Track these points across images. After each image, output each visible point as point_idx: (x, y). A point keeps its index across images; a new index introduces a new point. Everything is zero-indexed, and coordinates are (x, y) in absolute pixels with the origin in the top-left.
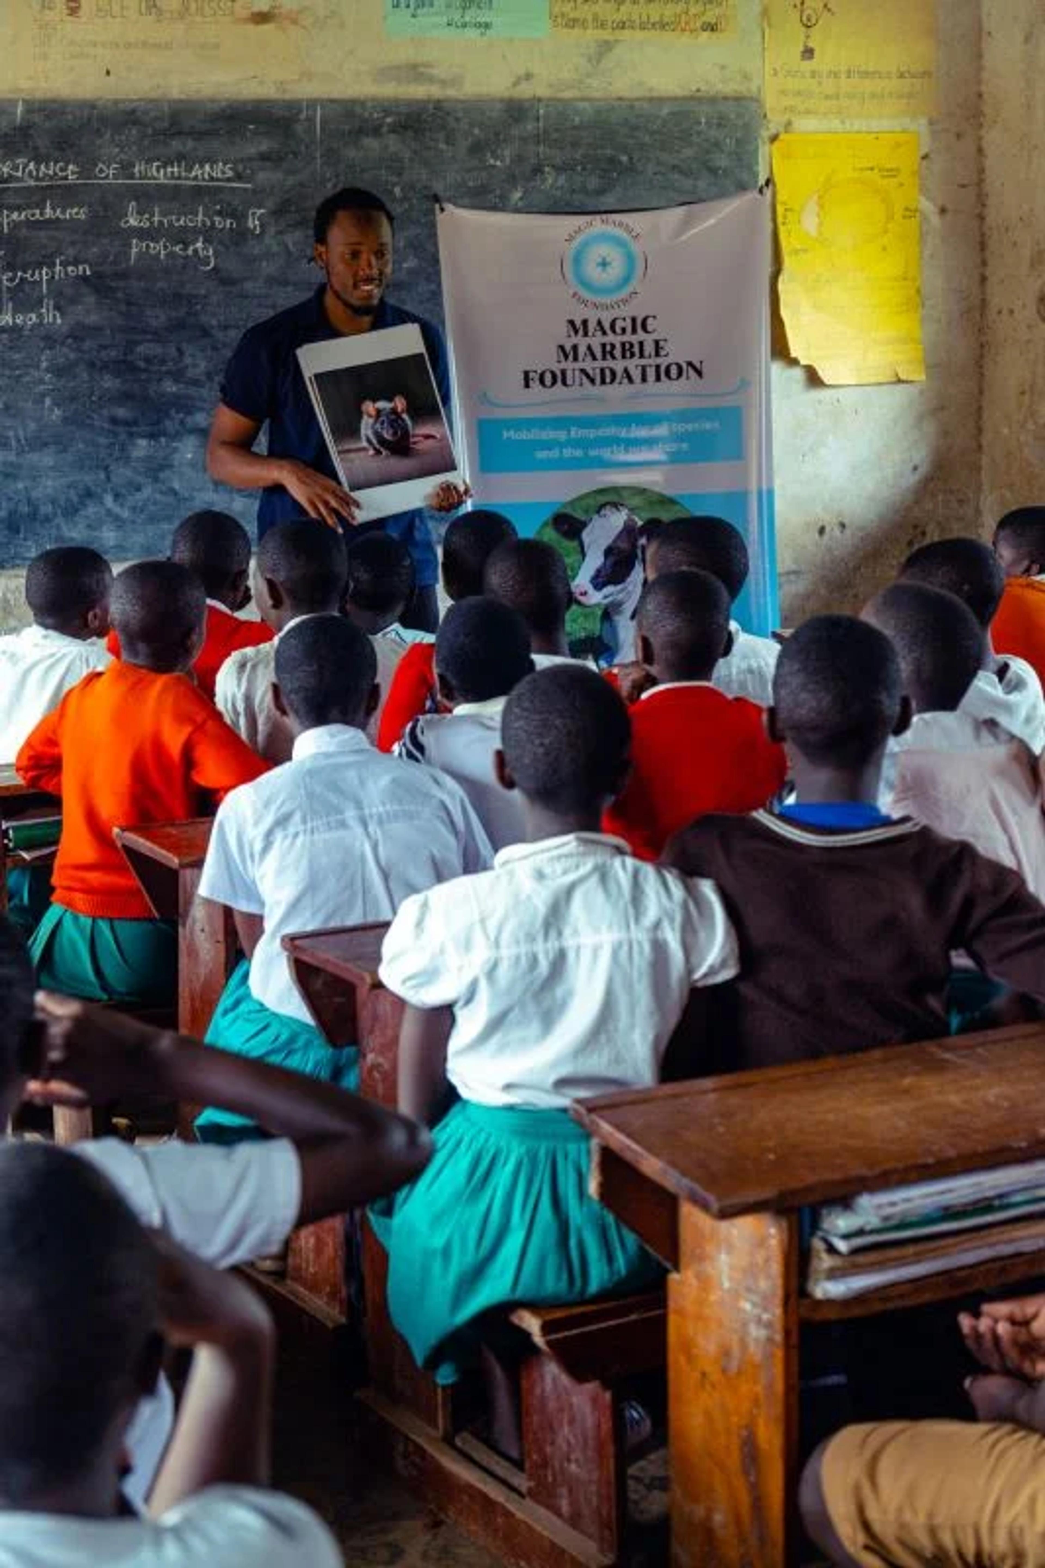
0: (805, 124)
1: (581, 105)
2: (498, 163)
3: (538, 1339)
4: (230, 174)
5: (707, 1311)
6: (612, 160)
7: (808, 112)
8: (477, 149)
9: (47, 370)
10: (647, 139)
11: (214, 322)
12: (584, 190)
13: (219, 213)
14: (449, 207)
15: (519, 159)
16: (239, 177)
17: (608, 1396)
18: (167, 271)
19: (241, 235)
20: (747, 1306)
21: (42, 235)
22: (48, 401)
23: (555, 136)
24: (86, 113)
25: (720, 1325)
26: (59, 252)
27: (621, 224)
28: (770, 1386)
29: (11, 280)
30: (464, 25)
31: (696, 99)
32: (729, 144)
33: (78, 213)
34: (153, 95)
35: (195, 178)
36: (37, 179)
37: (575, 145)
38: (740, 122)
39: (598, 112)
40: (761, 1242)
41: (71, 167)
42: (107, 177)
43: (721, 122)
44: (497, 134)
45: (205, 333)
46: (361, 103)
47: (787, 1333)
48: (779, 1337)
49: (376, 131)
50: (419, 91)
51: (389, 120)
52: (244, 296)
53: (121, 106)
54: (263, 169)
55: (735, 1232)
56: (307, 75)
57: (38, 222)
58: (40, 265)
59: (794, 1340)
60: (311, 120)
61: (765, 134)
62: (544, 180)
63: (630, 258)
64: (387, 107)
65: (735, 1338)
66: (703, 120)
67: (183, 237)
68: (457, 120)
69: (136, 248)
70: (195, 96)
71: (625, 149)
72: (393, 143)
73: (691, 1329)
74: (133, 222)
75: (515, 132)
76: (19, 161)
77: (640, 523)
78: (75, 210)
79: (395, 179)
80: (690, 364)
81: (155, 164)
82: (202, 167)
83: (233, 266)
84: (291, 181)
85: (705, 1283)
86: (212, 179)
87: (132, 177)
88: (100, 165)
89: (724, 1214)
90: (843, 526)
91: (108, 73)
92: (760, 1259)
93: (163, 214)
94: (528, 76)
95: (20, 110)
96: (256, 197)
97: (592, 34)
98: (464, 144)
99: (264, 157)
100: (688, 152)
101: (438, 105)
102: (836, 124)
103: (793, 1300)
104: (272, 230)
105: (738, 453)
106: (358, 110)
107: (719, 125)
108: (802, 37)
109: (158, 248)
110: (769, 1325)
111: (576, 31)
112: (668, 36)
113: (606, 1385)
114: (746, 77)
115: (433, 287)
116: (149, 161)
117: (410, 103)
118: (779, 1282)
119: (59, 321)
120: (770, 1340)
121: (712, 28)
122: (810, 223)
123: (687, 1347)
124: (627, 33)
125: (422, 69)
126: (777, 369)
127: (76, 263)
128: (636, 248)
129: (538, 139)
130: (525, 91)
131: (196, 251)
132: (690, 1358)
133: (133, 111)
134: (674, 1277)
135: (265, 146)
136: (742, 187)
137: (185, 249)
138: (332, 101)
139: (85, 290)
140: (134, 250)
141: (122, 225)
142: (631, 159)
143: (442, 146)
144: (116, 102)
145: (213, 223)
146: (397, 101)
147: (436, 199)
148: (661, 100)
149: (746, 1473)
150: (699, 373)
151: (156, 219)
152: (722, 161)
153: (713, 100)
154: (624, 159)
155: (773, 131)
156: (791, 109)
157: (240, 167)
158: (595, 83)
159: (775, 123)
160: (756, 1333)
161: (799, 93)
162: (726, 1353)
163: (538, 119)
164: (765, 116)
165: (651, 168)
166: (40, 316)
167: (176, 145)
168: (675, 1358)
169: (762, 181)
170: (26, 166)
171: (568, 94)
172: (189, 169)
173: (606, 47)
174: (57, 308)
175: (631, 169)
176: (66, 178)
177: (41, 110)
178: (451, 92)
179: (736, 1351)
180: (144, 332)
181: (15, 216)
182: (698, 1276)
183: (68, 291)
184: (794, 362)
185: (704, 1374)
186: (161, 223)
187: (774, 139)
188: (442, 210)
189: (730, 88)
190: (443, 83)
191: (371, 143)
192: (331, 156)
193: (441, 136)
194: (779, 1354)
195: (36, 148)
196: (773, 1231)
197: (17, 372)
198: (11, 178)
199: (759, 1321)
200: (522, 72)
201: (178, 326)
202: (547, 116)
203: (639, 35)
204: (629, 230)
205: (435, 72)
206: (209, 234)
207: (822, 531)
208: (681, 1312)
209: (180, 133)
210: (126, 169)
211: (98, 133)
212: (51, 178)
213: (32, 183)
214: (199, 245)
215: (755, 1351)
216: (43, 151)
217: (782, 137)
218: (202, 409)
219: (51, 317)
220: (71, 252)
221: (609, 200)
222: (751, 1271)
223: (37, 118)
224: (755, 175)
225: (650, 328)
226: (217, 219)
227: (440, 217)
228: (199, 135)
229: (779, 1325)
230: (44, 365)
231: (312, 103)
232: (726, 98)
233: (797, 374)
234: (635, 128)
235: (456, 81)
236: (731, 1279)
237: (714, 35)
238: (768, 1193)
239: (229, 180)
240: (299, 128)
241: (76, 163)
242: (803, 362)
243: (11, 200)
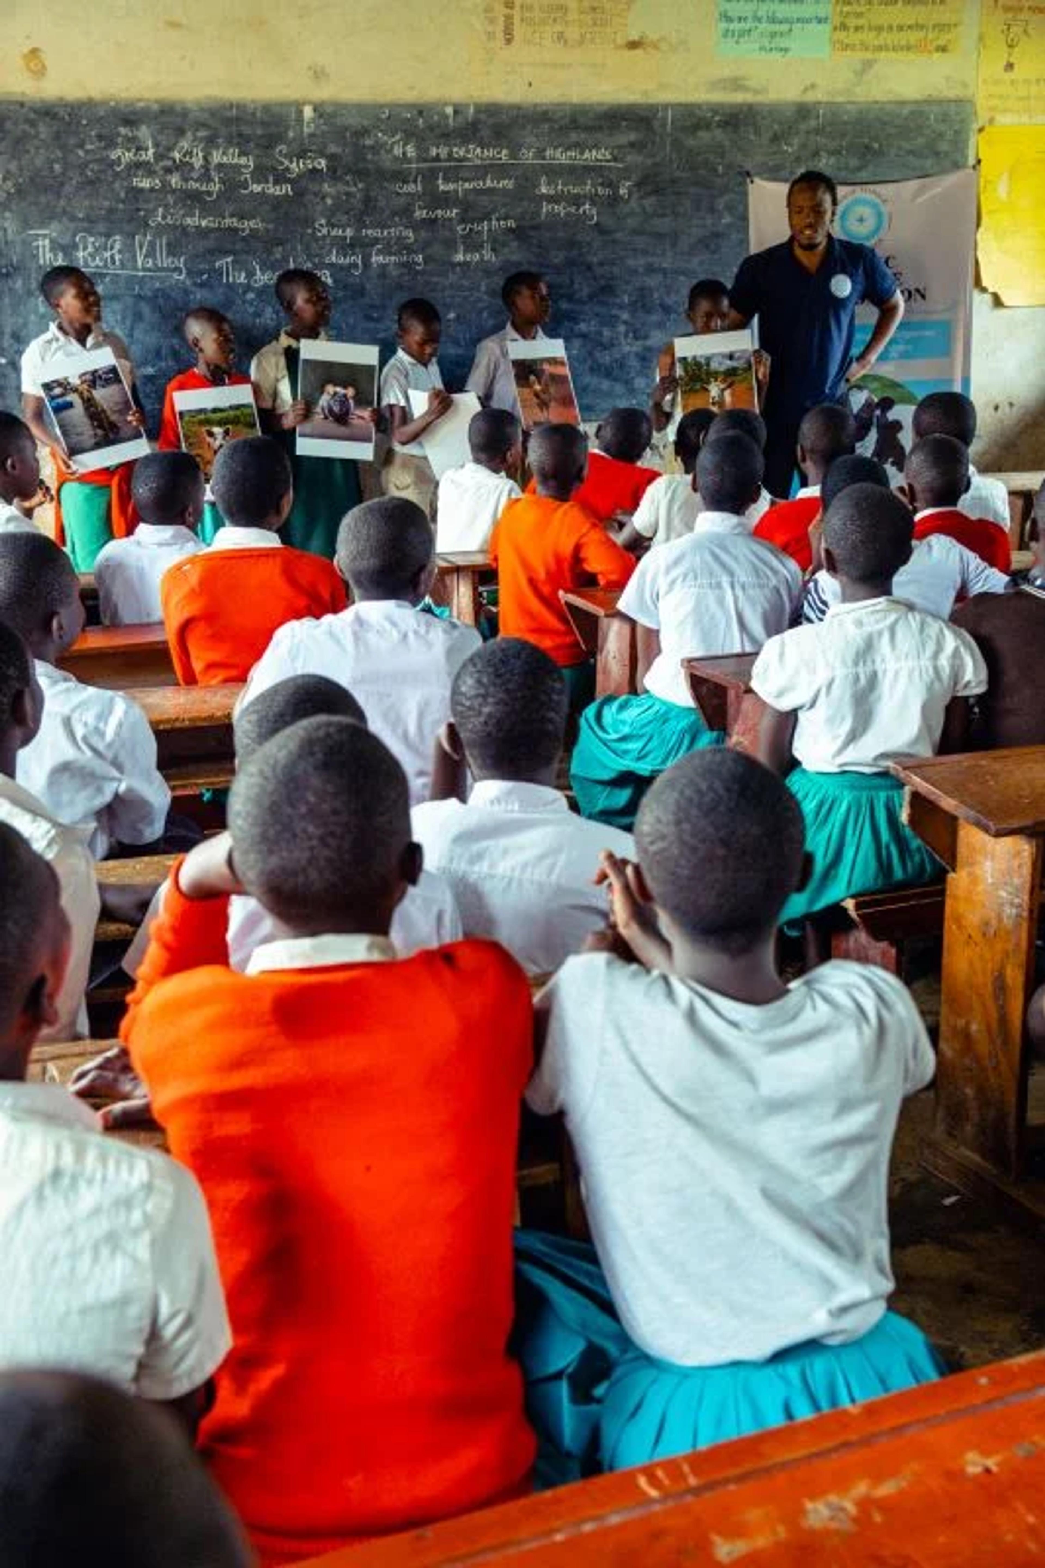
0: (1003, 119)
1: (849, 107)
2: (790, 150)
3: (853, 913)
4: (609, 157)
5: (975, 898)
6: (867, 147)
7: (1005, 111)
8: (776, 139)
9: (486, 293)
10: (893, 131)
11: (595, 260)
12: (847, 168)
13: (602, 184)
14: (757, 180)
15: (804, 146)
16: (615, 159)
17: (893, 951)
18: (565, 224)
19: (614, 200)
20: (1003, 894)
21: (485, 198)
22: (485, 315)
23: (828, 129)
24: (515, 112)
25: (984, 906)
26: (494, 210)
27: (874, 192)
28: (1017, 945)
29: (465, 229)
30: (771, 49)
31: (928, 102)
32: (949, 135)
33: (508, 184)
34: (562, 100)
35: (586, 160)
36: (482, 159)
37: (843, 135)
38: (958, 118)
39: (861, 112)
40: (1018, 854)
41: (504, 152)
42: (527, 159)
43: (945, 118)
44: (790, 128)
45: (589, 268)
46: (699, 106)
47: (1031, 911)
48: (1025, 914)
49: (708, 127)
50: (739, 98)
51: (717, 118)
52: (614, 242)
53: (539, 109)
54: (629, 153)
55: (998, 847)
56: (662, 86)
57: (481, 189)
58: (482, 220)
59: (1035, 915)
60: (665, 119)
61: (975, 126)
62: (819, 161)
63: (879, 215)
64: (715, 109)
65: (993, 915)
66: (932, 117)
67: (577, 201)
68: (763, 118)
69: (546, 208)
70: (588, 102)
71: (876, 139)
72: (719, 134)
73: (962, 907)
74: (544, 190)
75: (803, 127)
76: (471, 146)
77: (876, 400)
78: (506, 182)
79: (719, 160)
80: (918, 291)
81: (560, 150)
82: (590, 151)
83: (609, 222)
84: (649, 162)
85: (974, 880)
86: (597, 160)
87: (544, 158)
88: (524, 151)
89: (998, 834)
90: (1011, 405)
91: (530, 84)
92: (1016, 863)
93: (564, 185)
94: (813, 86)
95: (472, 110)
96: (626, 174)
97: (860, 55)
98: (767, 136)
99: (632, 145)
100: (921, 141)
101: (750, 107)
102: (1025, 119)
103: (1037, 889)
104: (635, 196)
105: (947, 352)
106: (697, 112)
107: (943, 121)
108: (1006, 55)
109: (560, 209)
110: (1020, 906)
111: (849, 53)
112: (911, 56)
113: (892, 944)
114: (965, 85)
115: (741, 236)
116: (555, 148)
117: (732, 106)
118: (1028, 878)
119: (494, 258)
120: (1018, 916)
121: (943, 49)
122: (1002, 191)
123: (958, 920)
124: (883, 54)
125: (739, 82)
126: (976, 294)
127: (505, 219)
128: (884, 209)
129: (818, 131)
130: (810, 97)
131: (584, 212)
132: (960, 927)
133: (545, 113)
134: (951, 876)
135: (633, 137)
136: (957, 166)
137: (577, 210)
138: (680, 105)
139: (512, 236)
140: (544, 210)
141: (537, 192)
142: (881, 146)
143: (752, 137)
144: (536, 105)
145: (596, 190)
146: (721, 105)
147: (748, 174)
148: (903, 103)
149: (996, 998)
150: (923, 297)
151: (560, 187)
152: (944, 147)
153: (940, 102)
154: (876, 146)
155: (980, 124)
156: (992, 109)
157: (616, 152)
158: (858, 90)
159: (982, 118)
160: (1010, 911)
161: (1001, 97)
162: (987, 924)
163: (818, 117)
164: (976, 113)
165: (893, 151)
166: (482, 256)
167: (574, 137)
168: (950, 926)
169: (971, 161)
170: (475, 150)
171: (840, 99)
172: (582, 153)
173: (868, 65)
174: (493, 250)
175: (880, 153)
176: (500, 159)
177: (485, 112)
178: (759, 98)
179: (994, 922)
180: (548, 266)
181: (467, 185)
182: (970, 874)
183: (501, 238)
184: (984, 290)
185: (970, 936)
186: (562, 191)
187: (981, 130)
188: (752, 182)
189: (951, 94)
190: (756, 92)
191: (704, 136)
192: (677, 144)
193: (751, 130)
194: (1025, 925)
195: (482, 138)
196: (1026, 847)
197: (467, 293)
198: (465, 159)
199: (1012, 904)
200: (808, 83)
201: (571, 263)
202: (824, 115)
203: (892, 55)
204: (879, 196)
205: (747, 83)
206: (593, 199)
207: (996, 408)
208: (955, 898)
209: (576, 128)
210: (540, 153)
211: (524, 127)
212: (491, 159)
213: (479, 162)
214: (587, 206)
215: (1008, 923)
216: (486, 140)
217: (987, 129)
218: (584, 320)
219: (488, 255)
220: (503, 211)
221: (864, 175)
222: (1009, 872)
223: (483, 116)
224: (966, 157)
225: (890, 264)
226: (599, 189)
227: (750, 186)
228: (588, 129)
229: (1026, 906)
230: (483, 288)
231: (666, 107)
232: (950, 101)
233: (987, 298)
234: (885, 123)
235: (764, 90)
236: (992, 877)
237: (946, 55)
238: (1028, 822)
239: (608, 161)
240: (656, 124)
241: (508, 147)
242: (991, 290)
243: (466, 175)
